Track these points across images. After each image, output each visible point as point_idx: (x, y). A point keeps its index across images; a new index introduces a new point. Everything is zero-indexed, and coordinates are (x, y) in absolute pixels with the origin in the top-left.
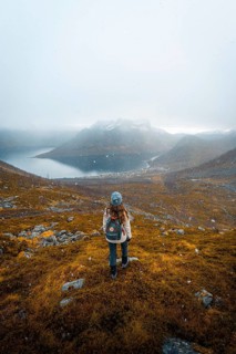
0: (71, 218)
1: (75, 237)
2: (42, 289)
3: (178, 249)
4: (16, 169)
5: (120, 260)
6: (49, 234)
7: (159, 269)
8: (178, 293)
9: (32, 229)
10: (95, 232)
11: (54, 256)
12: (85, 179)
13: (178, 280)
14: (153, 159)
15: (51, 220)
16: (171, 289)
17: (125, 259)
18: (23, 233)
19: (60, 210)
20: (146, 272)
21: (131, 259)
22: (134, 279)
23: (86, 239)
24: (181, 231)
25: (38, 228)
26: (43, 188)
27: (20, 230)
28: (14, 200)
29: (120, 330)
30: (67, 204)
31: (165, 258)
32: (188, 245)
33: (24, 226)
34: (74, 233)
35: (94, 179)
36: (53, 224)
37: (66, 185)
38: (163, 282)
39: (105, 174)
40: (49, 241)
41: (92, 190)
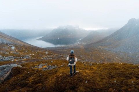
0: (52, 61)
1: (55, 67)
2: (49, 82)
3: (91, 69)
4: (29, 44)
5: (73, 72)
6: (45, 67)
7: (86, 74)
8: (92, 80)
9: (39, 65)
10: (61, 65)
11: (49, 73)
12: (55, 48)
13: (92, 77)
14: (80, 40)
15: (45, 62)
16: (90, 79)
17: (75, 71)
18: (36, 67)
19: (47, 59)
20: (82, 75)
21: (77, 72)
22: (78, 77)
23: (59, 68)
24: (91, 64)
25: (41, 65)
26: (41, 51)
27: (35, 66)
28: (30, 56)
29: (76, 89)
30: (50, 57)
31: (87, 71)
32: (94, 68)
33: (36, 64)
34: (54, 66)
35: (59, 48)
36: (46, 63)
37: (49, 50)
38: (87, 77)
39: (63, 46)
40: (46, 69)
41: (58, 52)
